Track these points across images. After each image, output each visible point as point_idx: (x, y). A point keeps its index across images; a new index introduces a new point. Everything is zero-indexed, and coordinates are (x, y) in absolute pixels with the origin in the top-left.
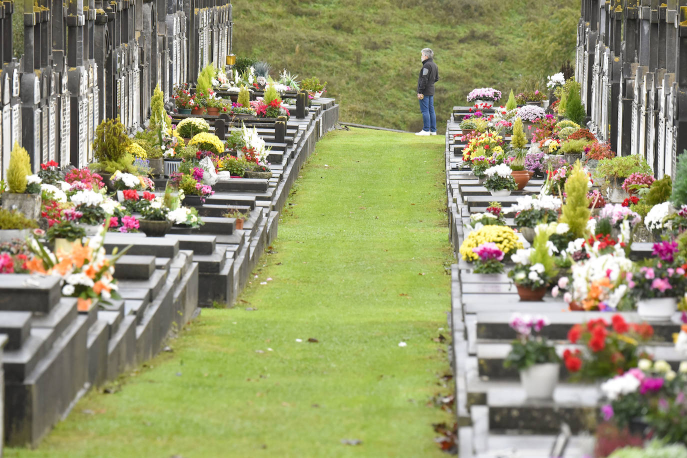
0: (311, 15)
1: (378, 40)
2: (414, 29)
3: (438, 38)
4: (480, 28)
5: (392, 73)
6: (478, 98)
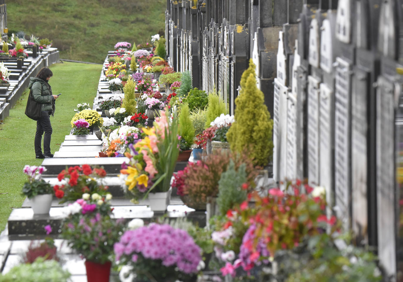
0: (64, 11)
1: (94, 22)
3: (122, 21)
4: (141, 17)
5: (101, 37)
6: (120, 47)
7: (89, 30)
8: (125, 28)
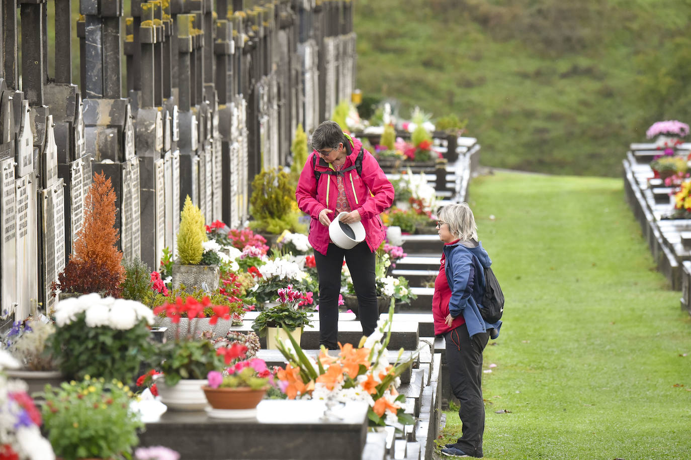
0: (399, 52)
2: (511, 65)
4: (583, 62)
5: (489, 113)
6: (661, 134)
7: (463, 97)
8: (547, 90)
